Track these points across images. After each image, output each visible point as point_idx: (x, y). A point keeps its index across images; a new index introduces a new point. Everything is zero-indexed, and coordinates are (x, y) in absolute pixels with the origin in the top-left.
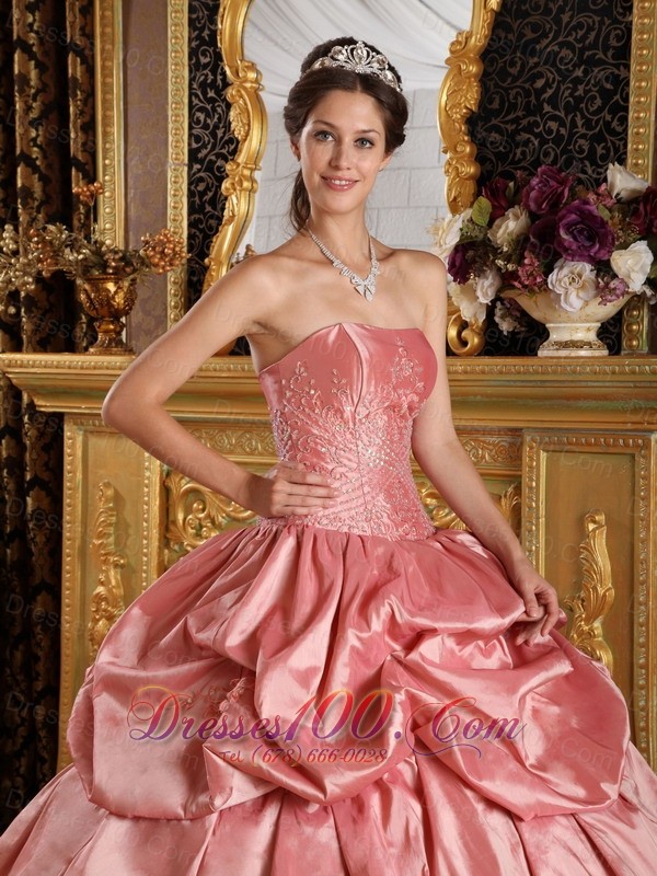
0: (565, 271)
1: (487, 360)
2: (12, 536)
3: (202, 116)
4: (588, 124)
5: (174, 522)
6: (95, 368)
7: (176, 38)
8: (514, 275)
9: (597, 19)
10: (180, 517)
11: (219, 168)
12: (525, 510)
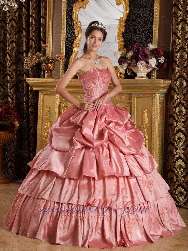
0: (140, 63)
1: (125, 80)
2: (26, 117)
3: (69, 31)
4: (145, 35)
5: (61, 113)
6: (46, 81)
7: (64, 16)
8: (130, 63)
9: (147, 16)
10: (62, 111)
11: (72, 42)
12: (132, 109)
